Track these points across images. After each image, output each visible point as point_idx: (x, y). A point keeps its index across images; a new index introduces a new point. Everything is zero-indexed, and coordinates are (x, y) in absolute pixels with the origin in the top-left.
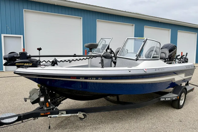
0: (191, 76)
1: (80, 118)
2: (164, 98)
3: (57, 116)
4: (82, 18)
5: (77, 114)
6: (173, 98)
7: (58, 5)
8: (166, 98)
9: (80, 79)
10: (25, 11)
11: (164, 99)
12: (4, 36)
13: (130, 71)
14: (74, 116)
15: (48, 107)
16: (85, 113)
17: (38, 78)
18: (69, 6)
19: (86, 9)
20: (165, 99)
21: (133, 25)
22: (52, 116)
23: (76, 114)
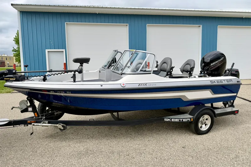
0: (235, 94)
1: (60, 129)
2: (169, 118)
3: (39, 124)
4: (128, 25)
5: (57, 125)
6: (182, 120)
7: (100, 13)
8: (172, 118)
9: (57, 92)
10: (67, 24)
11: (169, 120)
12: (48, 51)
13: (102, 86)
14: (54, 126)
15: (37, 117)
16: (64, 125)
17: (29, 92)
18: (113, 13)
19: (133, 14)
20: (171, 120)
21: (199, 26)
22: (35, 124)
23: (55, 125)
